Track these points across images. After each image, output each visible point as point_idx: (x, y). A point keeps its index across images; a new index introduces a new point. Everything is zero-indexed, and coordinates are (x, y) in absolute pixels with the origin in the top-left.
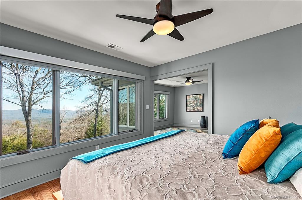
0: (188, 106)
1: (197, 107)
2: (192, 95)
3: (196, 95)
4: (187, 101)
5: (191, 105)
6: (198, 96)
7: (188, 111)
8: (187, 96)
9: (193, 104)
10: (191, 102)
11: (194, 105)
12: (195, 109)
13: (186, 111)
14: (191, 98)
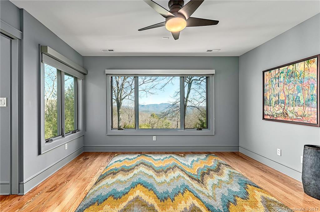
0: (268, 102)
1: (297, 109)
2: (279, 67)
3: (291, 67)
4: (265, 88)
5: (274, 99)
6: (300, 67)
7: (268, 117)
8: (264, 72)
9: (284, 98)
10: (276, 92)
11: (284, 102)
12: (290, 115)
13: (264, 119)
14: (275, 78)
